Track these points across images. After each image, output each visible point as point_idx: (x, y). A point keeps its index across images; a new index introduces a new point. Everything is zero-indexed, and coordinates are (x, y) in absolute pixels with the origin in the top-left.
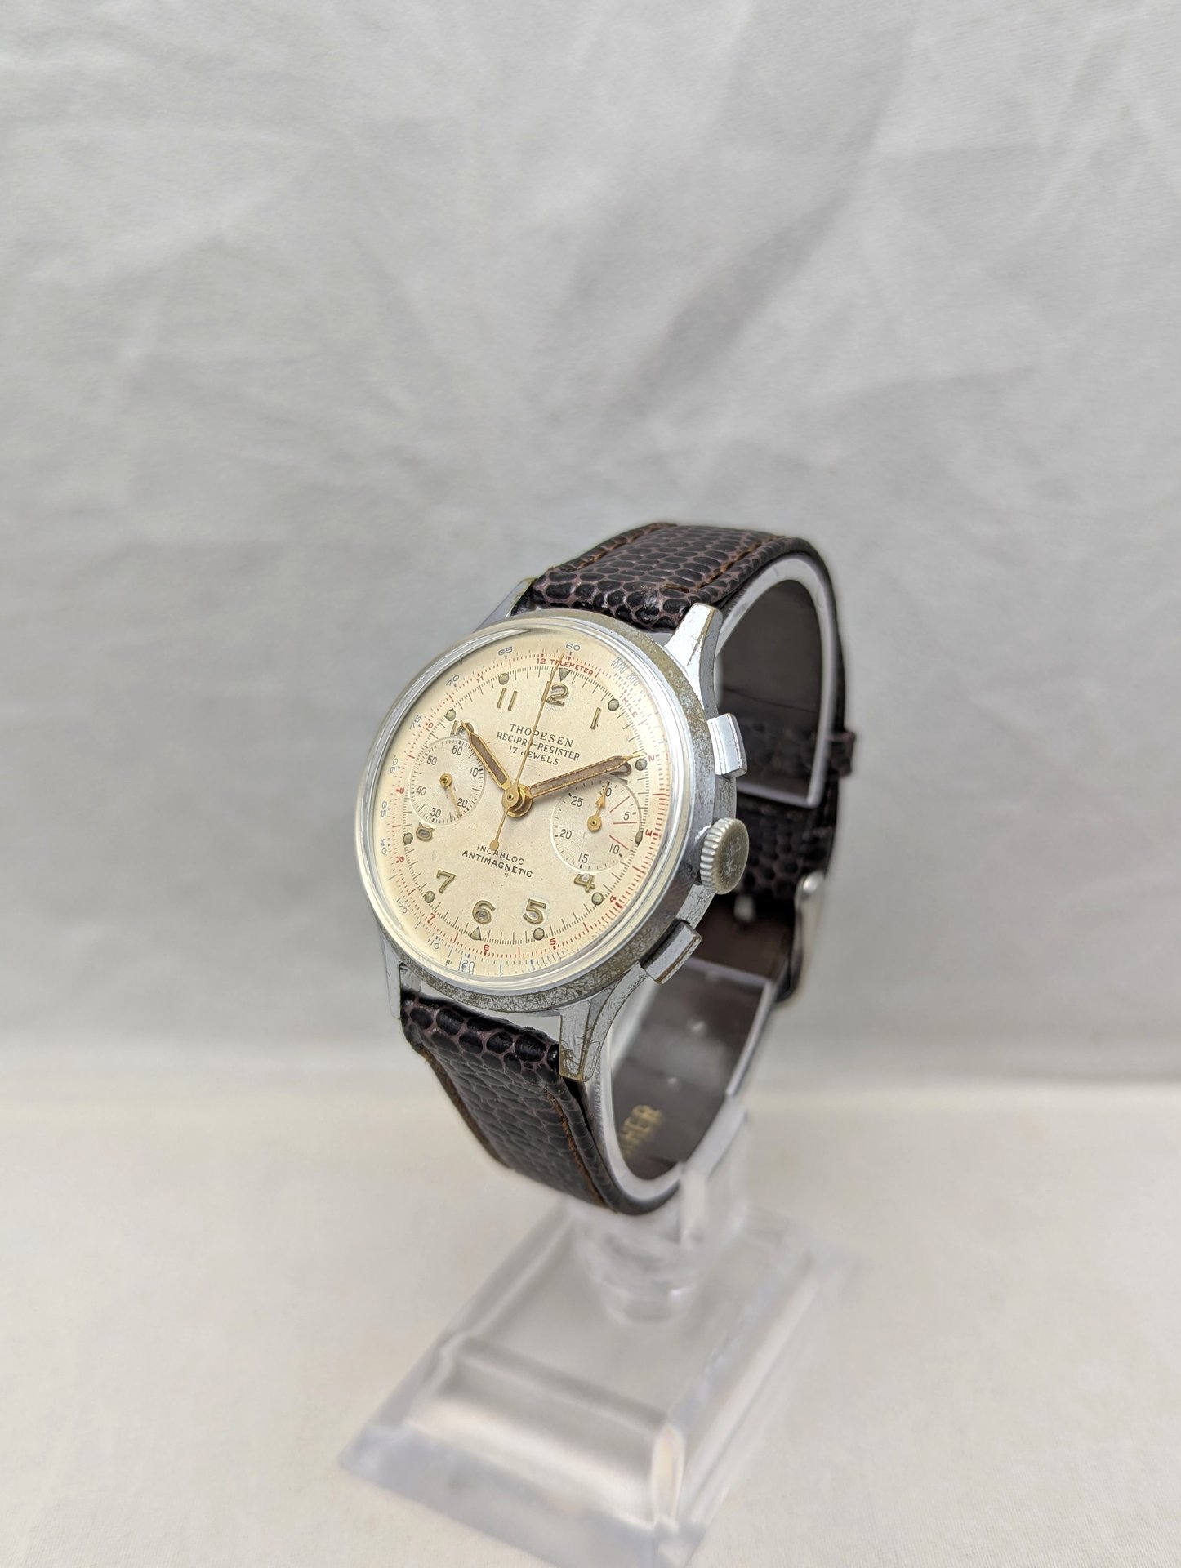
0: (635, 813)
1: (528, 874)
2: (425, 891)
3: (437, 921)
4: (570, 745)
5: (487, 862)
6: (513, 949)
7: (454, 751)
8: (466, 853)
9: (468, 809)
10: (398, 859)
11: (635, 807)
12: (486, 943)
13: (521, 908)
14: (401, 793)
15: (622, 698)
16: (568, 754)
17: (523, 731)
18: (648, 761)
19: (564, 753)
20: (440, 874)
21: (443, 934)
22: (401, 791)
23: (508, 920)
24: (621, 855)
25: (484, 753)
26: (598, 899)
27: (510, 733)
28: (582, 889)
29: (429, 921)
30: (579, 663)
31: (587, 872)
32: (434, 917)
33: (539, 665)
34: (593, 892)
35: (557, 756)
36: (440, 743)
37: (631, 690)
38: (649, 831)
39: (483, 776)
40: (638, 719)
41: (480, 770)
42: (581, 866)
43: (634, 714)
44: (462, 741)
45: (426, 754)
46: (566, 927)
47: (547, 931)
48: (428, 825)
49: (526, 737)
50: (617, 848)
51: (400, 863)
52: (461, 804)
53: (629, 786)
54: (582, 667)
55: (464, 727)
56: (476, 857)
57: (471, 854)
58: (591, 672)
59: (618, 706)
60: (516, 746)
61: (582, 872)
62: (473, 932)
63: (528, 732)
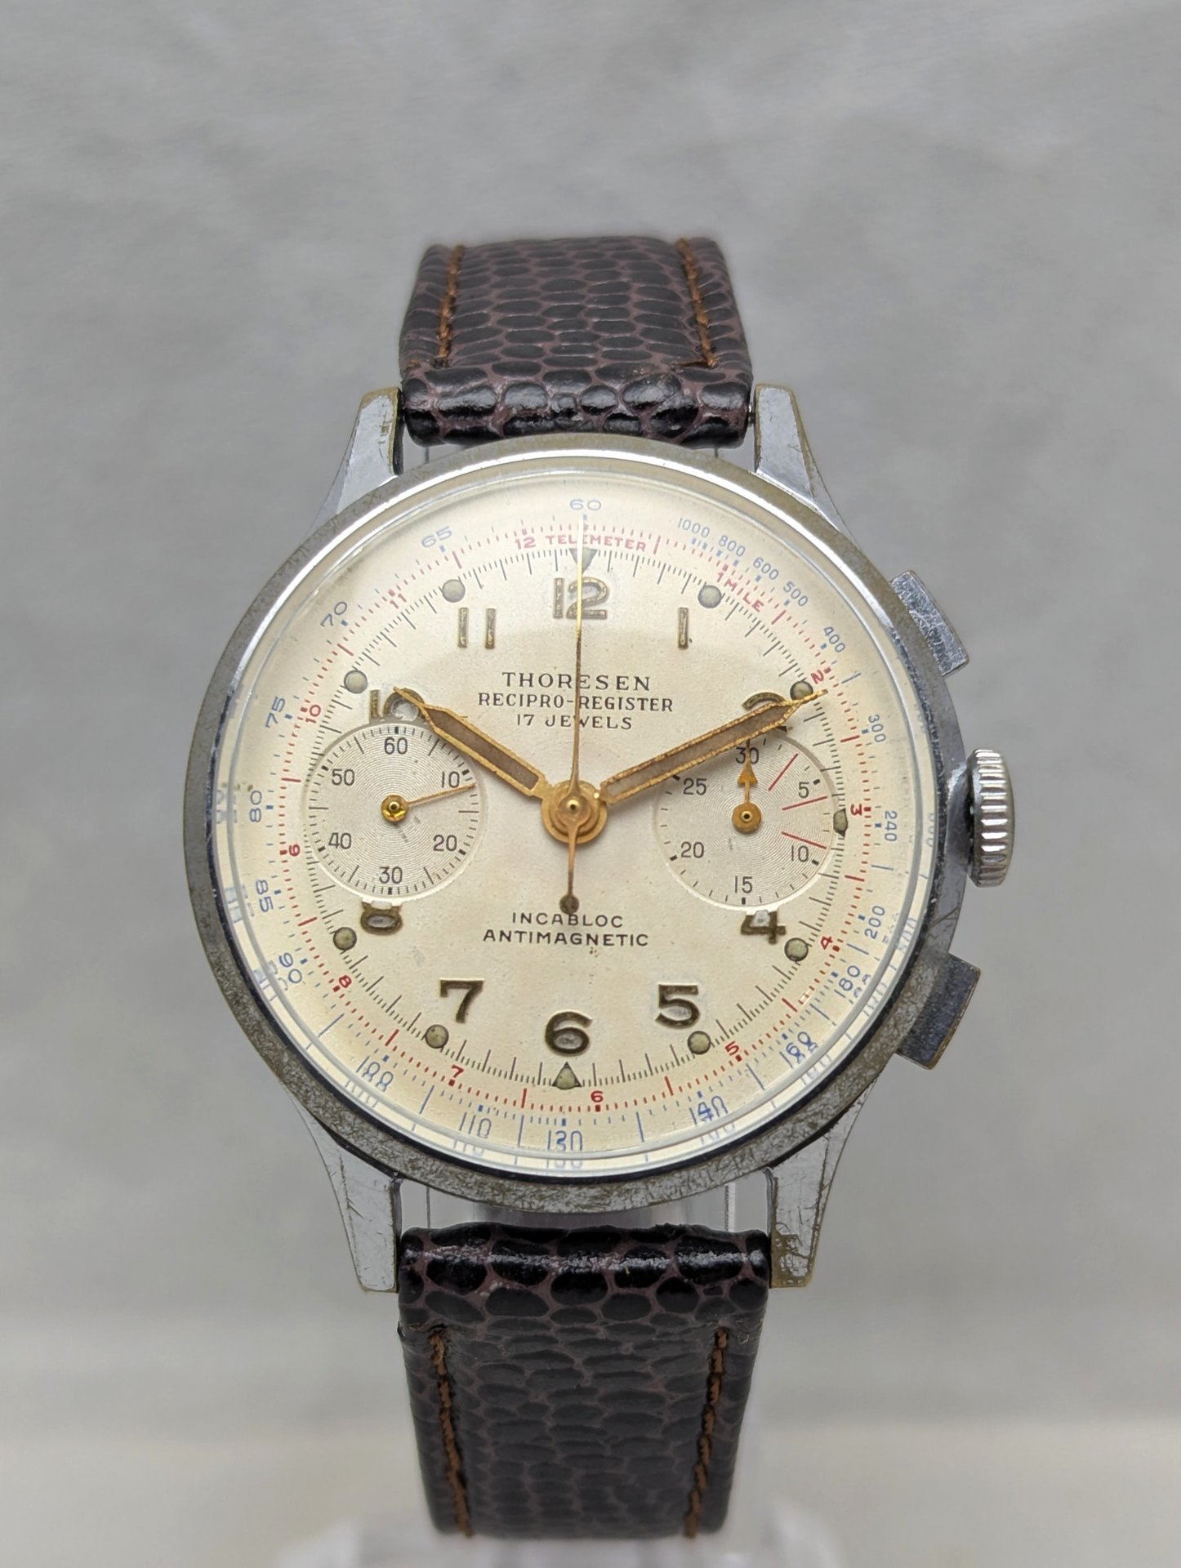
0: (817, 782)
1: (639, 940)
2: (422, 1027)
3: (471, 1076)
4: (646, 688)
5: (543, 941)
6: (656, 1084)
7: (389, 748)
8: (490, 934)
9: (462, 852)
10: (336, 983)
11: (814, 770)
12: (593, 1089)
13: (646, 1006)
14: (295, 854)
15: (724, 580)
16: (647, 705)
17: (535, 682)
18: (812, 683)
19: (638, 704)
20: (446, 987)
21: (492, 1097)
22: (294, 851)
23: (626, 1034)
24: (815, 862)
25: (472, 739)
26: (798, 950)
27: (506, 691)
28: (761, 940)
29: (452, 1083)
30: (609, 532)
31: (761, 908)
32: (461, 1071)
33: (524, 551)
34: (783, 940)
35: (625, 713)
36: (350, 739)
37: (736, 563)
38: (857, 807)
39: (473, 782)
40: (767, 613)
41: (465, 772)
42: (744, 901)
43: (757, 605)
44: (401, 726)
45: (324, 768)
46: (750, 1016)
47: (715, 1033)
48: (382, 902)
49: (546, 691)
50: (804, 851)
51: (342, 990)
52: (443, 846)
53: (792, 735)
54: (619, 540)
55: (397, 699)
56: (515, 937)
57: (502, 933)
58: (641, 546)
59: (720, 596)
60: (528, 711)
61: (750, 910)
62: (559, 1076)
63: (545, 680)
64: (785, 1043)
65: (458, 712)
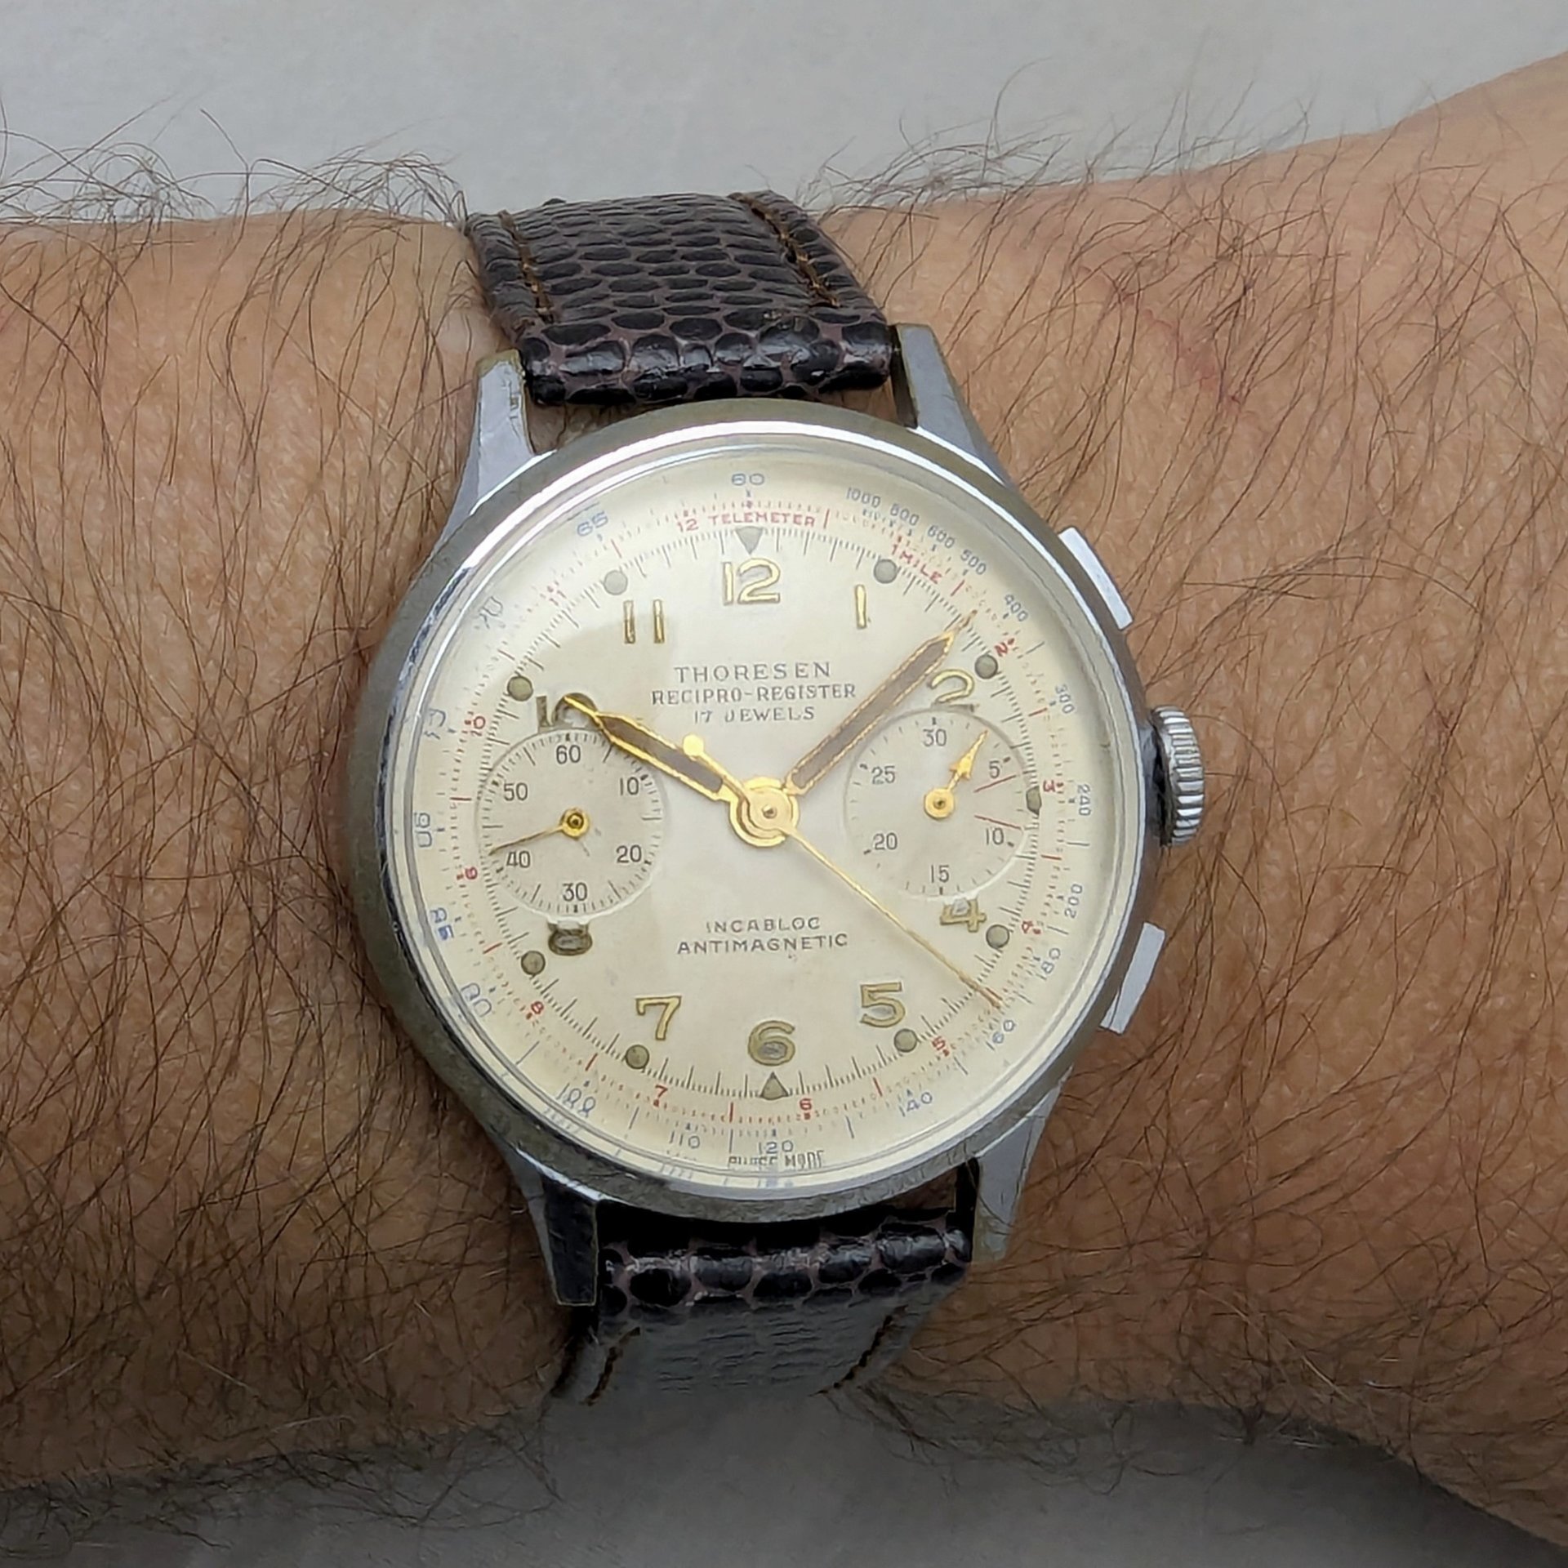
0: (1007, 760)
1: (838, 941)
2: (622, 1048)
3: (675, 1095)
4: (827, 674)
5: (741, 950)
6: (864, 1087)
7: (562, 757)
8: (684, 947)
9: (648, 862)
10: (529, 1010)
11: (1004, 748)
12: (802, 1097)
13: (849, 1008)
14: (473, 878)
15: (899, 551)
16: (829, 691)
17: (711, 676)
18: (996, 656)
19: (819, 692)
20: (644, 1007)
21: (699, 1114)
22: (471, 874)
23: (831, 1039)
24: (1011, 844)
26: (999, 936)
27: (681, 687)
28: (962, 930)
29: (656, 1103)
30: (776, 509)
31: (959, 897)
32: (665, 1090)
33: (687, 534)
34: (984, 929)
35: (806, 702)
36: (519, 750)
37: (910, 533)
38: (1049, 783)
39: (653, 787)
40: (944, 587)
41: (643, 778)
42: (940, 890)
43: (934, 577)
44: (572, 733)
45: (495, 783)
46: (955, 1008)
47: (920, 1029)
48: (568, 921)
49: (723, 685)
50: (999, 834)
51: (535, 1017)
52: (628, 857)
54: (786, 516)
55: (563, 706)
56: (711, 947)
57: (697, 945)
58: (810, 521)
59: (896, 570)
60: (706, 707)
61: (949, 900)
62: (766, 1087)
63: (721, 673)
64: (991, 1032)
65: (632, 717)
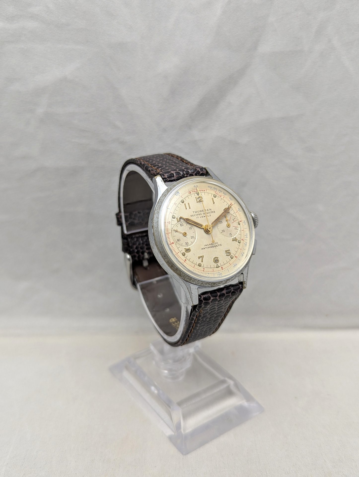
0: (235, 219)
1: (221, 245)
2: (197, 264)
3: (206, 269)
4: (211, 210)
5: (209, 248)
6: (228, 264)
7: (181, 226)
8: (202, 249)
9: (195, 238)
11: (234, 217)
12: (221, 267)
13: (225, 254)
14: (173, 244)
15: (216, 193)
16: (212, 212)
17: (197, 212)
18: (230, 205)
19: (211, 212)
20: (199, 258)
21: (209, 271)
23: (223, 258)
24: (238, 229)
25: (192, 221)
26: (239, 242)
27: (194, 214)
28: (235, 241)
29: (204, 271)
32: (204, 269)
33: (190, 194)
34: (237, 241)
35: (210, 214)
36: (175, 225)
37: (216, 191)
38: (240, 221)
40: (222, 197)
41: (192, 227)
42: (231, 236)
43: (221, 196)
44: (182, 222)
45: (173, 230)
46: (237, 252)
47: (233, 255)
48: (187, 248)
49: (199, 213)
50: (236, 228)
51: (185, 262)
52: (192, 238)
53: (230, 213)
54: (201, 190)
55: (181, 218)
56: (205, 248)
57: (204, 248)
58: (204, 191)
59: (216, 196)
60: (198, 216)
61: (232, 238)
62: (217, 266)
63: (198, 212)
64: (241, 254)
65: (189, 218)
